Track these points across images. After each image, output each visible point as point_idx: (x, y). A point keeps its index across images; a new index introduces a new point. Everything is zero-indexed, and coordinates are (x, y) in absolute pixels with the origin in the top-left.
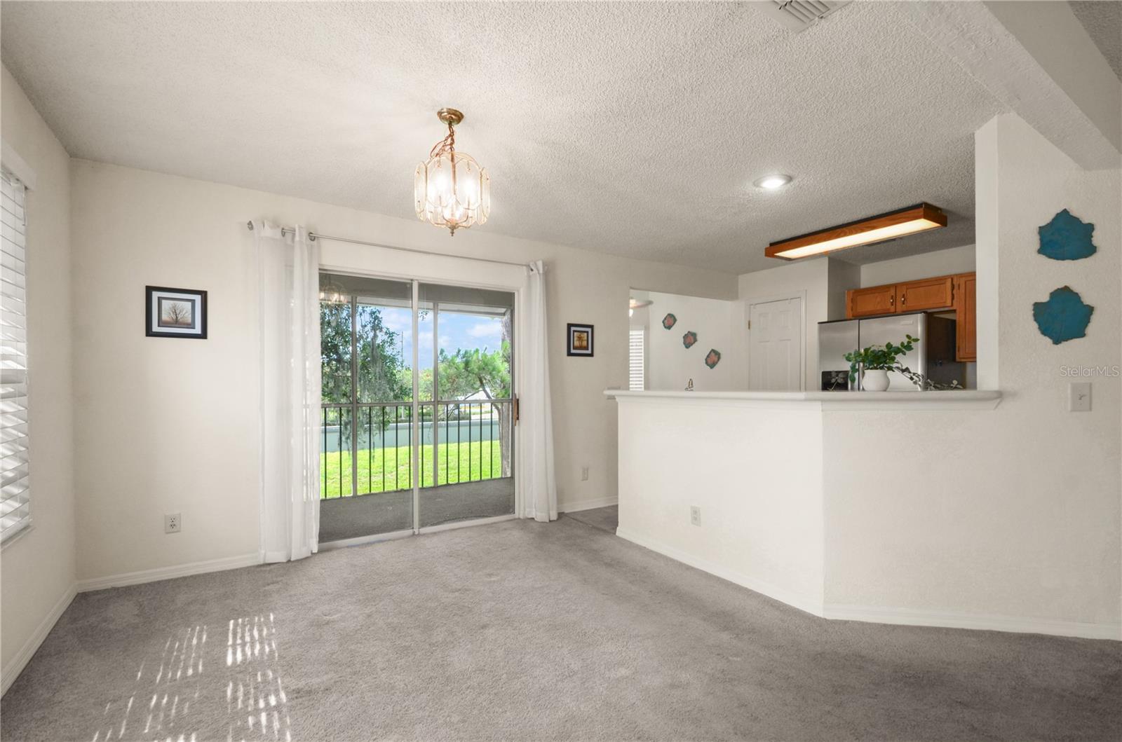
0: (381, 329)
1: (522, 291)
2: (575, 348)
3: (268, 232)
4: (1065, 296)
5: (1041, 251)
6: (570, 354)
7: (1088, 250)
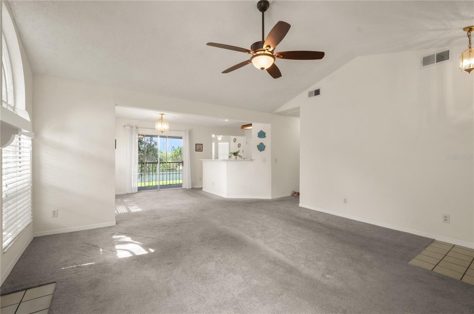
0: (153, 141)
1: (184, 136)
2: (197, 149)
3: (128, 128)
4: (261, 144)
5: (258, 137)
6: (196, 151)
7: (265, 137)
